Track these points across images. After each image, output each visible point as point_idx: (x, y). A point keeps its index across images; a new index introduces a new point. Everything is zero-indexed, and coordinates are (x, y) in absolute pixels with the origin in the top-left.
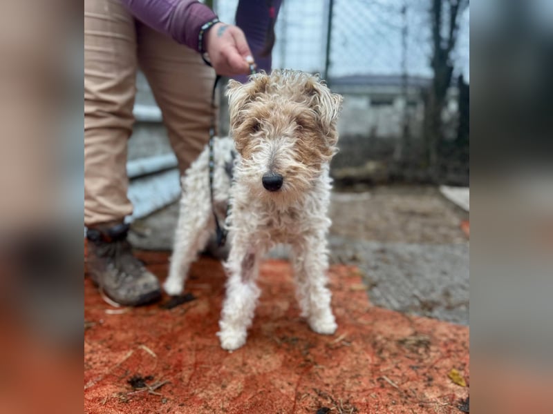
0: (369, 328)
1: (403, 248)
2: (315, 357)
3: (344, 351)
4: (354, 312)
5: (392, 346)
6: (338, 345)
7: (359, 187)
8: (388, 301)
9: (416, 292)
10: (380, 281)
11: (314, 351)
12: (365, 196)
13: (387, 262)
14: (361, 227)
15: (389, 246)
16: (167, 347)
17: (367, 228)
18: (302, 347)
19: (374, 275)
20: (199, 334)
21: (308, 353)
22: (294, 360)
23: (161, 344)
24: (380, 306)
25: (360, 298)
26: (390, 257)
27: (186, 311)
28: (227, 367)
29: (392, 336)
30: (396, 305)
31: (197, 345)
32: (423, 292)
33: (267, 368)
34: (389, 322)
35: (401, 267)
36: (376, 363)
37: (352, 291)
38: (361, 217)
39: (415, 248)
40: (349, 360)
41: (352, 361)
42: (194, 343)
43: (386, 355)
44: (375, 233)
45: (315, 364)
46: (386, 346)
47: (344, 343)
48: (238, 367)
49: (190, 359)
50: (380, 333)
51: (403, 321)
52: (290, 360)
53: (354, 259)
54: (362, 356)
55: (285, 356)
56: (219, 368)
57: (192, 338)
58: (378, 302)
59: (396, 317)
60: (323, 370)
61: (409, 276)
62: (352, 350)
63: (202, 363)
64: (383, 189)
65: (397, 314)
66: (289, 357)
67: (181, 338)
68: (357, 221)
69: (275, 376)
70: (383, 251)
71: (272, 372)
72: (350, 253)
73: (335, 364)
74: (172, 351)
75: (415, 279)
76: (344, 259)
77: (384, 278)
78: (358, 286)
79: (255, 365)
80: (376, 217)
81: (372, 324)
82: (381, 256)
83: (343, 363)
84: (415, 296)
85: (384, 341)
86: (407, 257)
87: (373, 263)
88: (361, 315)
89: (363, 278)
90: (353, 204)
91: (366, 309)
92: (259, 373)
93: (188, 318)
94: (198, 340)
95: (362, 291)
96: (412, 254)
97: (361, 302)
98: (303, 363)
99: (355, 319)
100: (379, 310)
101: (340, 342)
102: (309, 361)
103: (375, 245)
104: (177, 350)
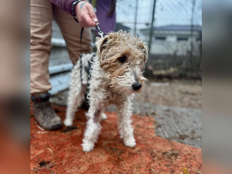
0: (151, 146)
1: (178, 109)
2: (123, 157)
3: (137, 156)
4: (146, 138)
5: (160, 155)
6: (135, 153)
7: (165, 80)
8: (164, 134)
9: (179, 131)
10: (163, 124)
11: (123, 155)
12: (167, 84)
13: (169, 116)
14: (161, 99)
15: (172, 108)
16: (59, 149)
17: (164, 100)
18: (118, 153)
19: (160, 122)
20: (74, 144)
21: (120, 156)
22: (113, 158)
23: (57, 148)
24: (160, 136)
25: (151, 132)
26: (171, 114)
27: (71, 134)
28: (83, 159)
29: (161, 150)
30: (167, 136)
31: (73, 149)
32: (182, 131)
33: (100, 161)
34: (161, 144)
35: (175, 118)
36: (150, 162)
37: (148, 129)
38: (162, 94)
39: (184, 110)
40: (138, 159)
41: (139, 161)
42: (71, 148)
43: (156, 158)
44: (167, 102)
45: (122, 160)
46: (157, 155)
47: (137, 152)
48: (87, 160)
49: (67, 155)
50: (156, 148)
51: (168, 144)
52: (111, 158)
53: (154, 114)
54: (144, 159)
55: (110, 156)
56: (79, 160)
57: (71, 146)
58: (159, 134)
59: (165, 142)
60: (125, 163)
61: (177, 123)
62: (141, 156)
63: (73, 157)
64: (176, 81)
65: (167, 140)
66: (111, 157)
67: (66, 146)
68: (160, 96)
69: (103, 165)
70: (168, 111)
71: (102, 163)
72: (152, 111)
73: (131, 161)
74: (61, 151)
75: (180, 124)
76: (149, 114)
77: (165, 123)
78: (152, 126)
79: (95, 160)
80: (169, 94)
81: (153, 144)
82: (167, 113)
83: (134, 161)
84: (178, 132)
85: (156, 152)
86: (179, 114)
87: (162, 116)
88: (149, 139)
89: (155, 123)
90: (160, 88)
91: (152, 137)
92: (96, 163)
93: (71, 137)
94: (73, 147)
95: (153, 129)
96: (182, 113)
97: (151, 133)
98: (117, 160)
99: (146, 141)
100: (158, 138)
101: (136, 151)
102: (119, 159)
103: (165, 108)
104: (63, 151)
